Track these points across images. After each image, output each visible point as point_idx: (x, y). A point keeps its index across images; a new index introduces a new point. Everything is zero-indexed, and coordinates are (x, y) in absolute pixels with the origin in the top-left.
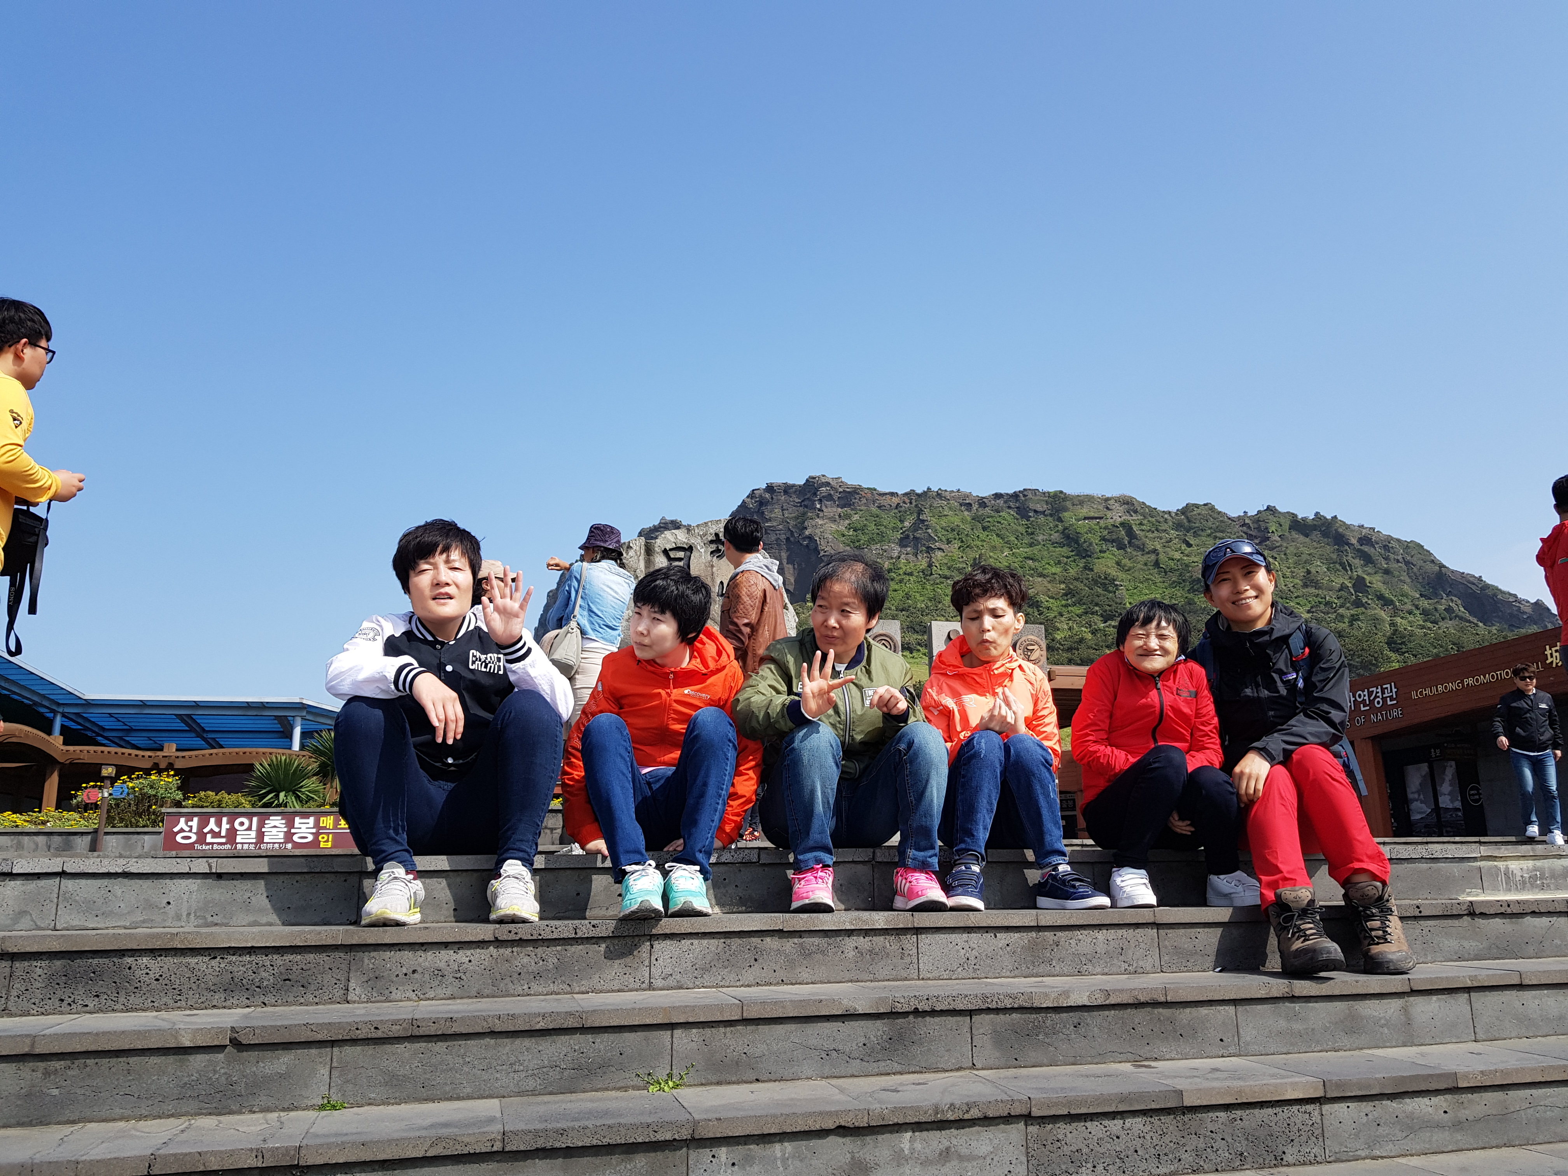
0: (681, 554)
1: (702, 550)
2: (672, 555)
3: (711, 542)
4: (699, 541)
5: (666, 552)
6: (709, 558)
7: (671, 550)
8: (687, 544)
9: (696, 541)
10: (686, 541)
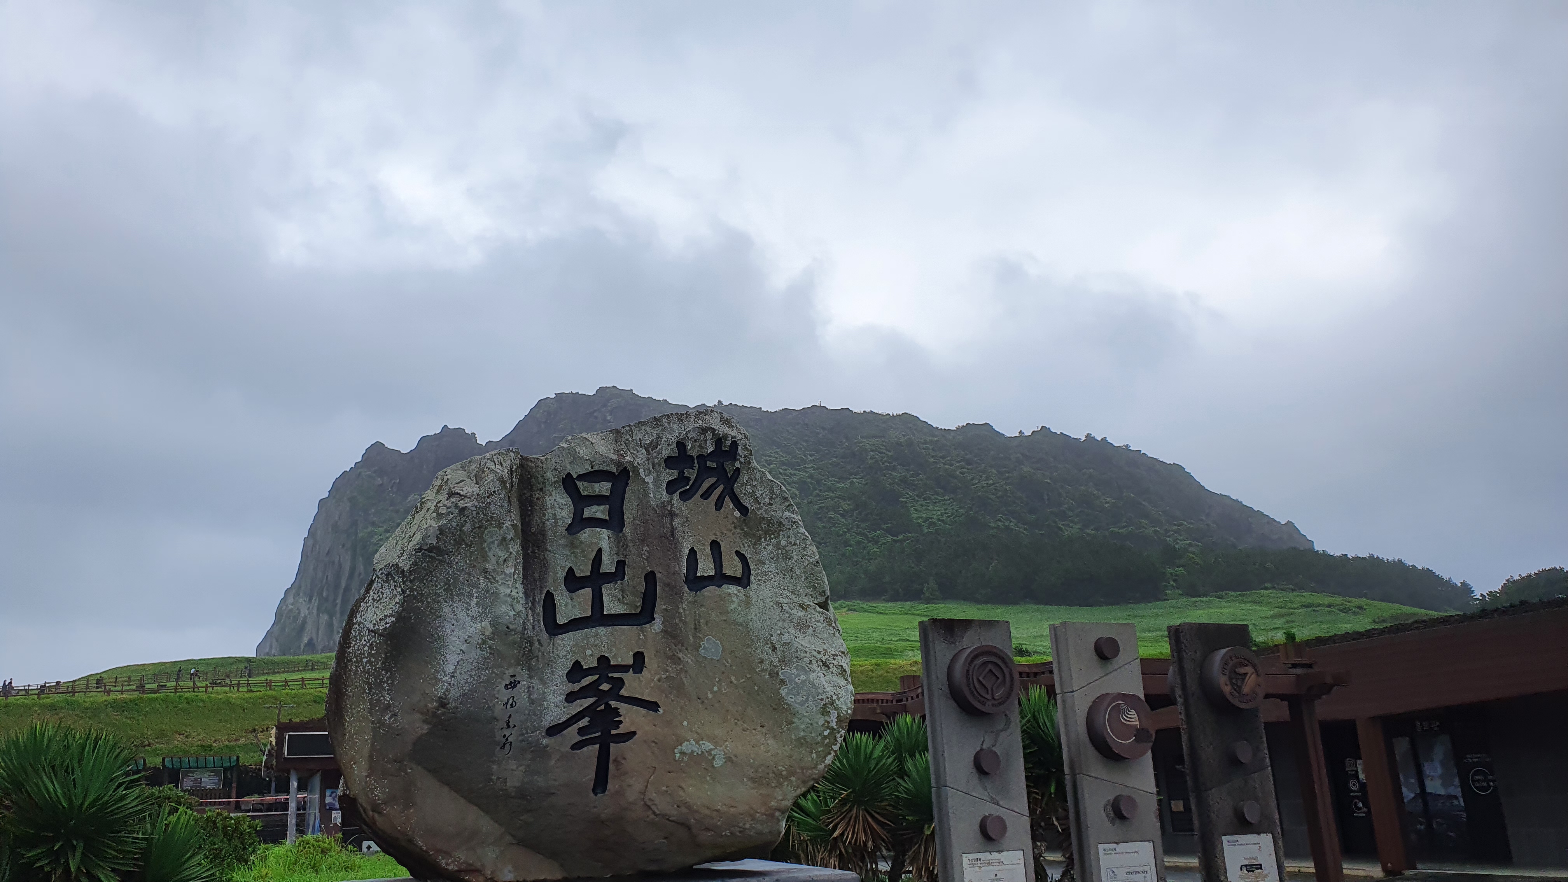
0: (604, 488)
2: (585, 488)
3: (669, 462)
4: (643, 458)
5: (569, 483)
6: (665, 497)
7: (581, 477)
8: (618, 464)
9: (637, 458)
10: (615, 457)
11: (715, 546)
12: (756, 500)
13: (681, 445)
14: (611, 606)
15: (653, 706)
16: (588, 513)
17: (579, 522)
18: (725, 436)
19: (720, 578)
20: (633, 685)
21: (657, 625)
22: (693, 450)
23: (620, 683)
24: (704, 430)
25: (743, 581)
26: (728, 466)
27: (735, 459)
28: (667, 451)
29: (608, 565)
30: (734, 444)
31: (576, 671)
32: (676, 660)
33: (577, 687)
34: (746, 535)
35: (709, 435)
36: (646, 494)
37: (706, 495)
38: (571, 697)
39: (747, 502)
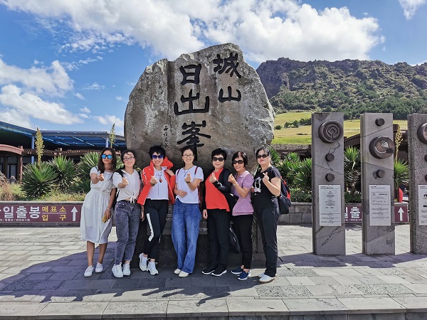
0: (193, 70)
1: (208, 67)
2: (187, 71)
3: (215, 61)
4: (206, 60)
5: (182, 69)
6: (213, 73)
7: (186, 67)
8: (198, 62)
10: (197, 60)
11: (230, 88)
12: (244, 73)
13: (218, 56)
14: (195, 107)
15: (209, 137)
16: (188, 78)
17: (185, 82)
18: (234, 52)
19: (230, 98)
20: (202, 130)
21: (210, 113)
22: (222, 57)
23: (199, 130)
24: (226, 50)
25: (238, 99)
26: (234, 62)
27: (237, 60)
28: (214, 57)
29: (194, 95)
30: (237, 54)
31: (185, 126)
32: (216, 124)
33: (185, 130)
34: (240, 84)
35: (228, 52)
36: (207, 72)
37: (227, 72)
38: (184, 133)
39: (241, 74)
